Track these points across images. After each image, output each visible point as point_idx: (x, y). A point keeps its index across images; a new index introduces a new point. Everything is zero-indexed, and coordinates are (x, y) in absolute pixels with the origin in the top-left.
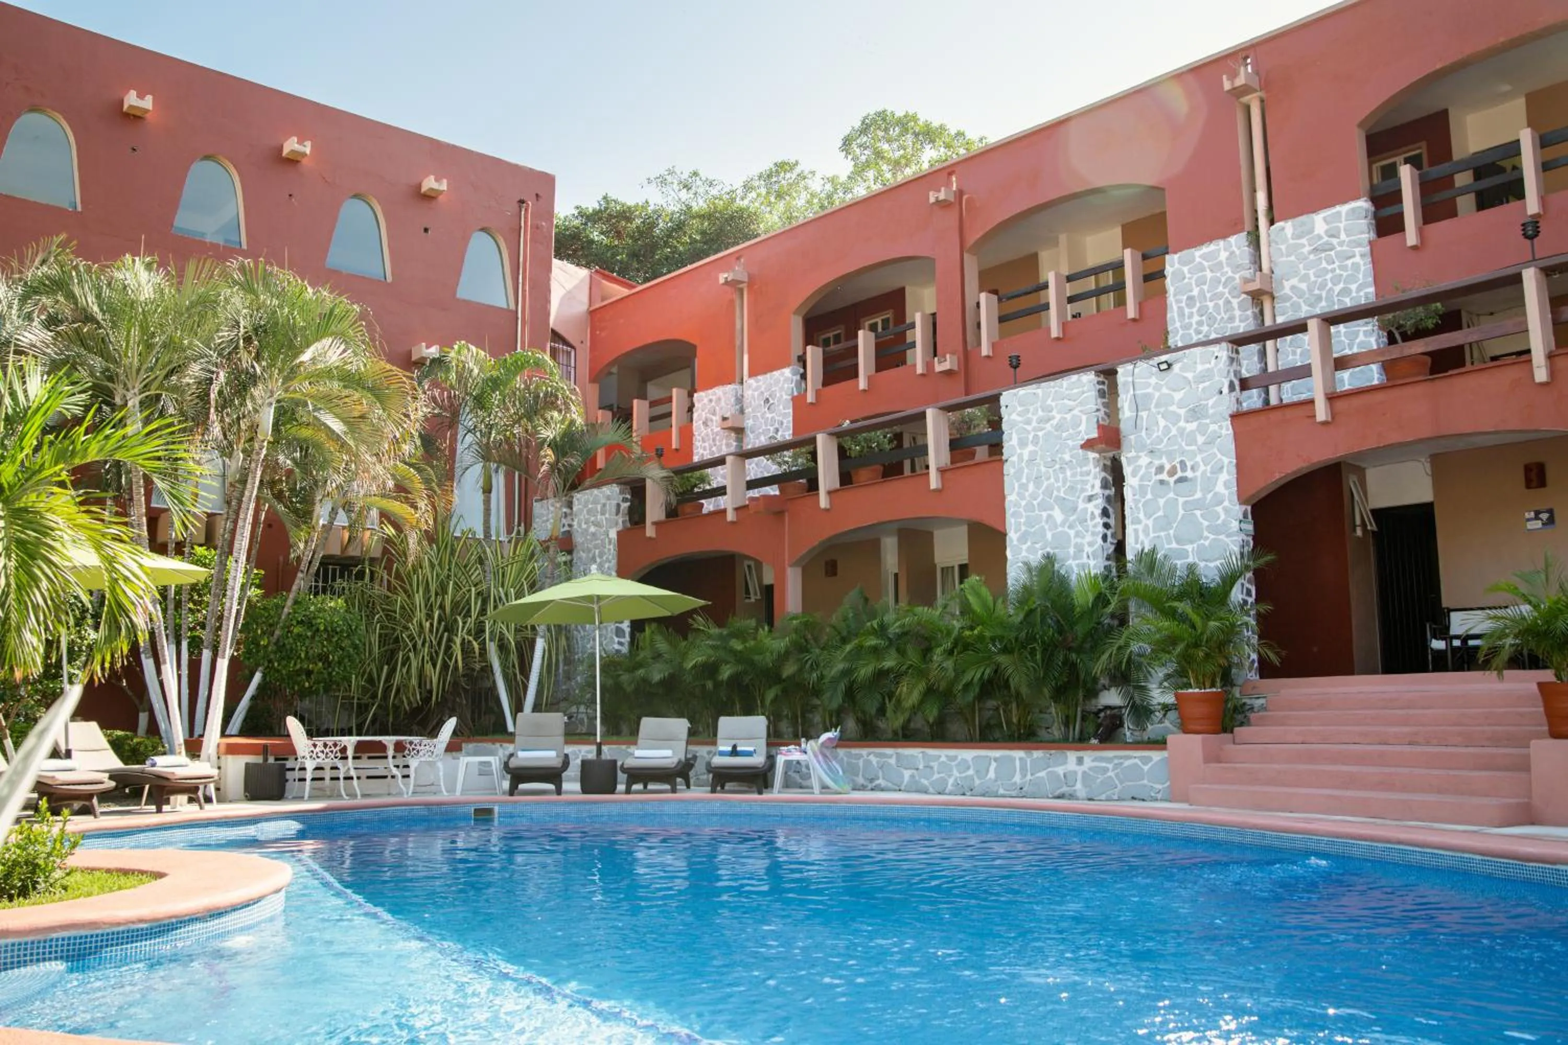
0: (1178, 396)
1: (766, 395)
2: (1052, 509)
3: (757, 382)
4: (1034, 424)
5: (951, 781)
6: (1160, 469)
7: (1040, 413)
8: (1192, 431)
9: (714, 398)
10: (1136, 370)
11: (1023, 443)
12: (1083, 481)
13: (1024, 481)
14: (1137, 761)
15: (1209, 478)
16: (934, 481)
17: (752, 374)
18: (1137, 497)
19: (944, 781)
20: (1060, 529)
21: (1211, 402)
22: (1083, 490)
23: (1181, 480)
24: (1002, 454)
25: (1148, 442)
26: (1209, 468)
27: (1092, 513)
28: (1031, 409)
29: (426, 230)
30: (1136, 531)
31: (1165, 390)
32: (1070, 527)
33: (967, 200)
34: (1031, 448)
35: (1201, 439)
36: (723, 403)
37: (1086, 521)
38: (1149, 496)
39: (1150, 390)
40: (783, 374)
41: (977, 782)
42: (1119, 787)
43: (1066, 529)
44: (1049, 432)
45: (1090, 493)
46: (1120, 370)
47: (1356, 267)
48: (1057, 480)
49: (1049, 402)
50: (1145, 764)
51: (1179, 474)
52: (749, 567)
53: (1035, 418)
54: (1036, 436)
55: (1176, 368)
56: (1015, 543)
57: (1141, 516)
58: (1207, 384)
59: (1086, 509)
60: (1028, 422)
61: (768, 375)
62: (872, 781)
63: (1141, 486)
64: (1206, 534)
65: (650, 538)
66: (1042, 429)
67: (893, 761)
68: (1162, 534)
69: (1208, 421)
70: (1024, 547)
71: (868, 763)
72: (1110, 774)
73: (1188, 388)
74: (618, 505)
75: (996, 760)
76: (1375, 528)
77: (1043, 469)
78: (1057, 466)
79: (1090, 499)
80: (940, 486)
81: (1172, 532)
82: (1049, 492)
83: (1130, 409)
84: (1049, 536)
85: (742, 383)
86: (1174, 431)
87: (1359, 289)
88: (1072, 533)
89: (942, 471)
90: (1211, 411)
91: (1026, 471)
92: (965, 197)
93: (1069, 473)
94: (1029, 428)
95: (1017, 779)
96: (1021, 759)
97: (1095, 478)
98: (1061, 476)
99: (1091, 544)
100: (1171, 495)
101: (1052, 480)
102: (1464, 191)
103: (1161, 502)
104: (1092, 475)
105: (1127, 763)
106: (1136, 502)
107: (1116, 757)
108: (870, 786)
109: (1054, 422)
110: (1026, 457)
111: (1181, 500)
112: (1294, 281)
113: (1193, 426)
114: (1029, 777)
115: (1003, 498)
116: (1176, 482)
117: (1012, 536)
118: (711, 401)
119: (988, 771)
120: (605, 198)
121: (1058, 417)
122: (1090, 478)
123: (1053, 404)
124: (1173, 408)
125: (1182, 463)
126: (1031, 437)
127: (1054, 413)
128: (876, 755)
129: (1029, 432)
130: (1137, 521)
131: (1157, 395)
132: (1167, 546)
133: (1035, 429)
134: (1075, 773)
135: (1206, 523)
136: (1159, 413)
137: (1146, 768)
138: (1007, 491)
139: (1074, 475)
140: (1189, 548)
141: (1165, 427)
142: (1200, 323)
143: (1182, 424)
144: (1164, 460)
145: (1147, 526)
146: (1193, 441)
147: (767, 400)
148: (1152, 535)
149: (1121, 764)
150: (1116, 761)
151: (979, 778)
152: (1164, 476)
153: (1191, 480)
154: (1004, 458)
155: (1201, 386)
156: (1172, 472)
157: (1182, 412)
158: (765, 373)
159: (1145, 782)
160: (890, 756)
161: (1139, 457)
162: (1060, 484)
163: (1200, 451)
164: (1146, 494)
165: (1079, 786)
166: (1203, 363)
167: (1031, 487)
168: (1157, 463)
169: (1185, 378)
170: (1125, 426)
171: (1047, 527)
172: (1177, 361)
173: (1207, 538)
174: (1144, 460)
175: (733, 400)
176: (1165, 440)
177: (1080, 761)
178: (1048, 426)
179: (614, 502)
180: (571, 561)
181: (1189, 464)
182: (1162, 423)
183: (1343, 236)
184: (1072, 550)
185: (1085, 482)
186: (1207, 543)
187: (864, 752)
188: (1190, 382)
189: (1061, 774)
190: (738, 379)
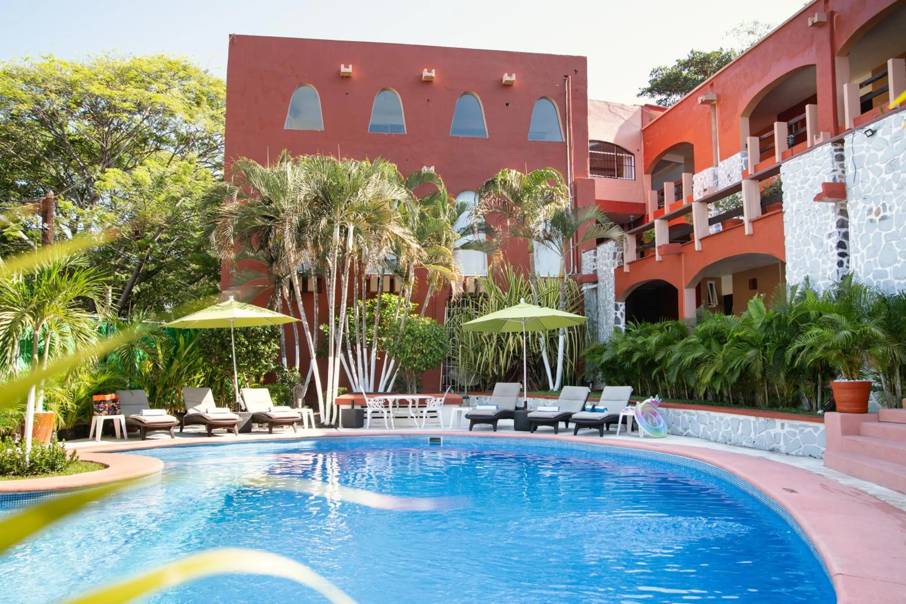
0: (880, 154)
1: (728, 172)
2: (809, 245)
3: (724, 164)
4: (799, 185)
5: (721, 434)
6: (870, 211)
7: (802, 177)
8: (890, 180)
9: (703, 177)
10: (855, 138)
11: (793, 200)
12: (826, 223)
13: (794, 225)
14: (811, 429)
15: (901, 215)
16: (748, 229)
17: (722, 159)
18: (857, 233)
19: (717, 433)
20: (814, 258)
21: (901, 156)
22: (826, 230)
23: (883, 218)
24: (782, 208)
25: (863, 191)
26: (900, 208)
27: (831, 247)
28: (797, 174)
29: (507, 104)
30: (856, 258)
31: (872, 151)
32: (820, 257)
33: (837, 17)
34: (797, 202)
35: (895, 186)
36: (707, 180)
37: (827, 252)
38: (864, 232)
39: (863, 152)
40: (736, 158)
41: (733, 436)
42: (803, 447)
43: (817, 259)
44: (807, 189)
45: (830, 232)
46: (846, 139)
48: (812, 224)
49: (807, 168)
50: (816, 432)
51: (882, 214)
52: (711, 285)
53: (799, 181)
54: (800, 193)
55: (879, 133)
56: (790, 269)
57: (859, 247)
58: (898, 143)
59: (827, 244)
60: (795, 184)
61: (730, 158)
62: (685, 430)
63: (859, 224)
64: (899, 258)
65: (626, 273)
66: (803, 188)
67: (695, 418)
68: (872, 260)
69: (899, 171)
70: (795, 272)
71: (683, 418)
72: (798, 437)
73: (886, 147)
74: (615, 254)
75: (742, 421)
77: (804, 216)
78: (812, 214)
79: (830, 235)
80: (752, 233)
81: (877, 258)
82: (807, 233)
83: (851, 168)
84: (808, 264)
85: (717, 166)
86: (878, 182)
88: (820, 260)
89: (753, 222)
90: (901, 163)
91: (795, 218)
92: (835, 16)
93: (818, 218)
94: (796, 188)
95: (752, 435)
96: (754, 422)
97: (832, 221)
98: (813, 220)
99: (831, 269)
100: (877, 230)
101: (809, 224)
103: (871, 235)
104: (830, 219)
105: (807, 430)
106: (856, 236)
107: (800, 425)
108: (685, 433)
109: (810, 182)
110: (794, 209)
111: (883, 233)
113: (889, 176)
114: (758, 435)
115: (783, 238)
116: (880, 220)
117: (789, 266)
118: (701, 179)
119: (738, 429)
120: (692, 52)
121: (812, 178)
122: (830, 220)
123: (809, 169)
124: (878, 164)
125: (884, 205)
126: (797, 194)
127: (809, 176)
128: (688, 413)
129: (796, 191)
130: (857, 251)
131: (867, 155)
132: (875, 269)
133: (799, 189)
134: (780, 434)
135: (899, 250)
136: (869, 169)
137: (816, 435)
138: (785, 234)
139: (820, 220)
140: (888, 269)
141: (874, 178)
143: (883, 175)
144: (873, 204)
145: (862, 254)
146: (890, 189)
147: (729, 175)
148: (866, 261)
149: (803, 430)
150: (801, 428)
151: (734, 433)
152: (873, 216)
153: (889, 217)
154: (783, 210)
155: (895, 145)
156: (877, 213)
157: (883, 166)
158: (727, 158)
159: (816, 445)
160: (694, 415)
161: (857, 203)
162: (813, 226)
163: (895, 195)
164: (862, 230)
165: (782, 443)
166: (896, 127)
167: (798, 230)
168: (868, 206)
169: (885, 140)
170: (849, 181)
171: (807, 258)
172: (879, 127)
173: (899, 261)
174: (861, 205)
175: (712, 177)
176: (873, 188)
177: (783, 425)
178: (806, 186)
179: (612, 252)
180: (596, 289)
181: (888, 206)
182: (871, 176)
184: (820, 273)
185: (827, 224)
186: (899, 265)
187: (681, 411)
188: (887, 142)
189: (773, 434)
190: (715, 164)
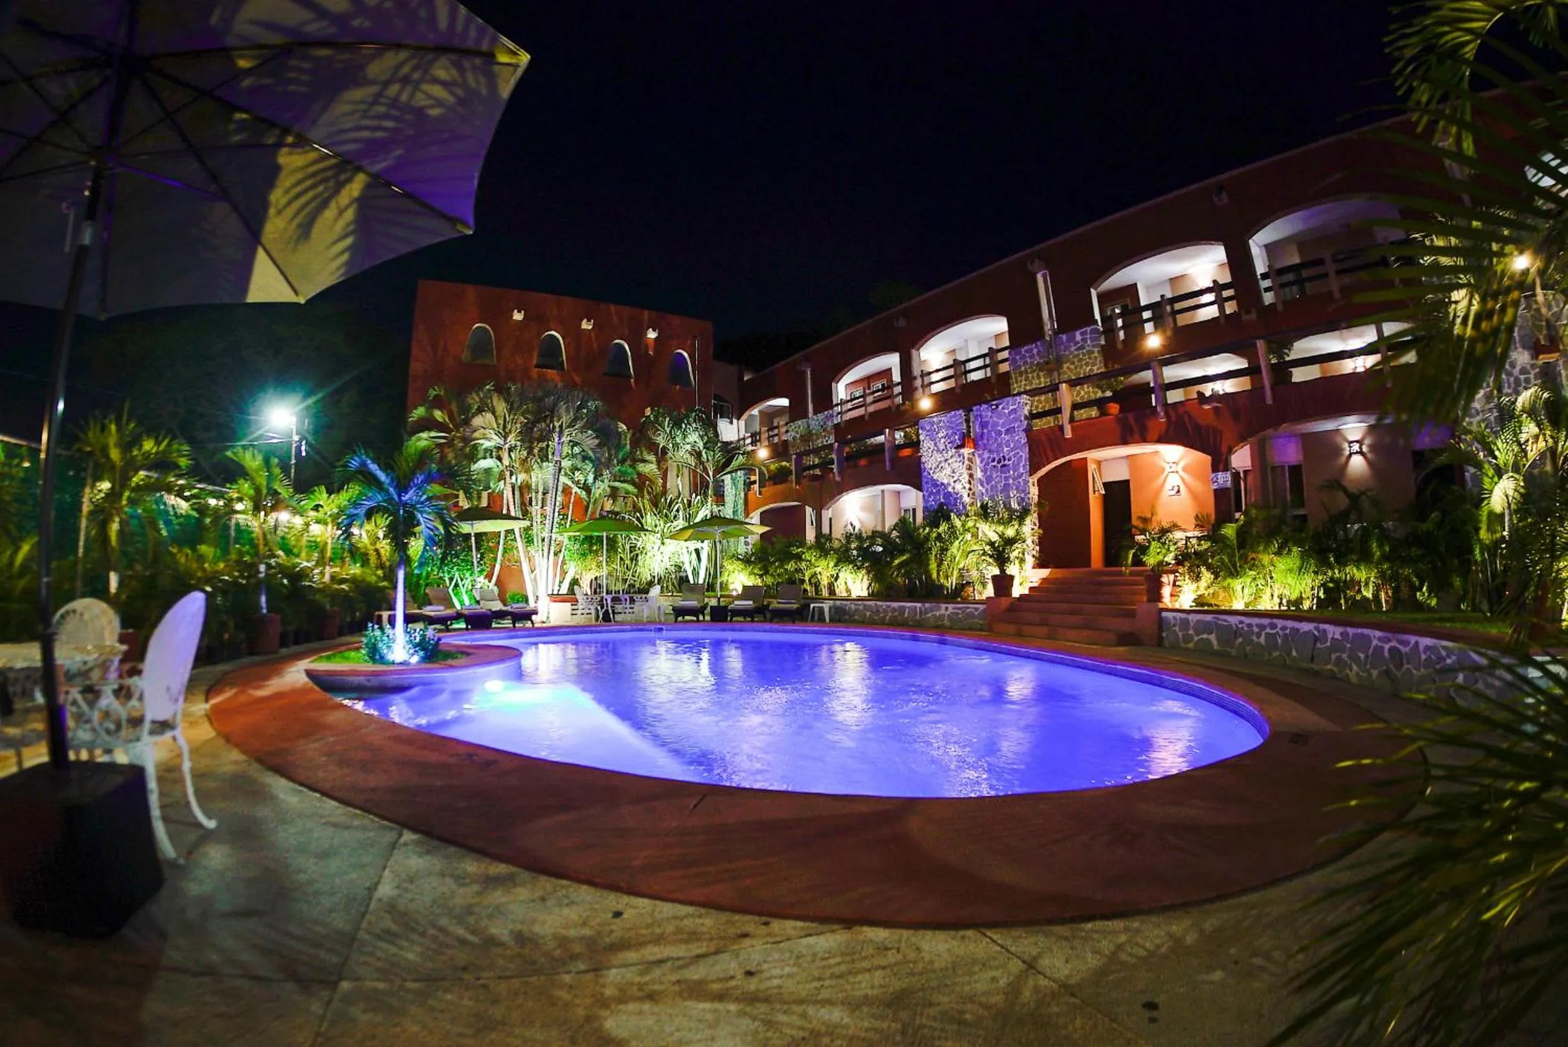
0: (1001, 422)
1: (822, 424)
3: (817, 417)
6: (993, 460)
8: (1008, 440)
9: (797, 426)
10: (981, 409)
13: (930, 466)
14: (972, 609)
15: (1016, 465)
16: (888, 466)
17: (815, 413)
18: (983, 474)
21: (1016, 425)
22: (958, 470)
24: (920, 452)
25: (988, 445)
26: (1016, 459)
28: (933, 428)
30: (981, 491)
31: (995, 419)
35: (1012, 444)
36: (801, 428)
38: (989, 474)
39: (988, 419)
40: (829, 413)
45: (961, 472)
46: (974, 408)
47: (1096, 358)
49: (941, 425)
50: (976, 611)
51: (1003, 462)
55: (1000, 407)
56: (926, 497)
57: (985, 484)
58: (1014, 416)
61: (823, 413)
63: (985, 469)
65: (759, 497)
69: (1017, 434)
70: (931, 499)
72: (960, 616)
73: (1005, 418)
74: (745, 481)
76: (1104, 492)
79: (961, 474)
80: (890, 469)
83: (979, 428)
84: (942, 494)
85: (811, 418)
86: (999, 440)
87: (1098, 369)
89: (891, 461)
90: (1018, 430)
93: (951, 462)
97: (963, 464)
100: (999, 473)
102: (1148, 320)
103: (994, 477)
105: (968, 610)
107: (963, 607)
111: (1003, 476)
112: (1068, 365)
113: (1008, 437)
116: (1002, 467)
117: (925, 494)
122: (961, 464)
123: (943, 425)
124: (999, 428)
125: (1004, 457)
131: (991, 421)
135: (1015, 488)
136: (992, 430)
137: (976, 613)
138: (922, 471)
139: (953, 463)
141: (995, 438)
142: (1025, 385)
143: (1003, 436)
144: (995, 455)
145: (987, 489)
146: (1008, 446)
147: (822, 426)
148: (990, 494)
150: (963, 609)
152: (995, 463)
153: (1008, 465)
154: (921, 454)
155: (1011, 417)
156: (999, 461)
157: (1003, 430)
158: (820, 413)
159: (976, 620)
161: (983, 453)
162: (947, 467)
163: (1012, 450)
164: (987, 472)
165: (946, 621)
166: (1012, 405)
168: (992, 457)
169: (1004, 412)
170: (976, 437)
172: (1000, 404)
174: (986, 455)
175: (806, 426)
176: (996, 445)
177: (947, 609)
179: (743, 479)
182: (994, 436)
183: (1089, 342)
184: (952, 501)
185: (958, 466)
188: (1006, 415)
189: (938, 615)
190: (809, 416)
